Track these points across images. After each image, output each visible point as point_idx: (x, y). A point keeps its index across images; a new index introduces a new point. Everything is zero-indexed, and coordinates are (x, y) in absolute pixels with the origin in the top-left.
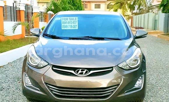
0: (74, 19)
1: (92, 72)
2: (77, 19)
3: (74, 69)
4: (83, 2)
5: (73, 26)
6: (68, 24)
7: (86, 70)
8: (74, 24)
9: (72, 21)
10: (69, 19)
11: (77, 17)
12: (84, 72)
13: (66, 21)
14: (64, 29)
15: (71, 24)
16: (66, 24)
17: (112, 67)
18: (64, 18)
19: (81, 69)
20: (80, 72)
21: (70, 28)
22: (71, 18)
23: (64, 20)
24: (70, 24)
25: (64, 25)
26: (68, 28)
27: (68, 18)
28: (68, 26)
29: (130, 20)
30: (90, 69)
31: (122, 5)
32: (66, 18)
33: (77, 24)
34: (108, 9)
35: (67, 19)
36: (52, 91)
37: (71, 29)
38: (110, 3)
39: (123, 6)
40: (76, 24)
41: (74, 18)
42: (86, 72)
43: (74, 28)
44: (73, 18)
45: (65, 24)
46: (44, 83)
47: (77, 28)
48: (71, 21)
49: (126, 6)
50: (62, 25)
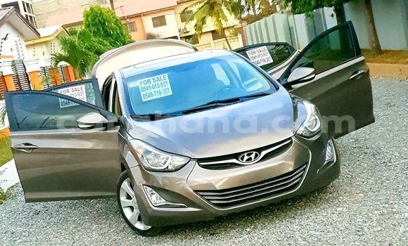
0: (162, 78)
1: (264, 153)
2: (167, 78)
3: (236, 156)
4: (124, 18)
5: (162, 91)
6: (152, 91)
7: (254, 153)
8: (164, 88)
9: (159, 82)
10: (152, 81)
11: (166, 75)
12: (253, 156)
13: (148, 85)
14: (146, 100)
15: (158, 89)
16: (149, 91)
17: (290, 138)
18: (143, 80)
19: (246, 154)
20: (246, 158)
21: (157, 97)
22: (156, 77)
23: (143, 84)
24: (156, 90)
25: (144, 93)
26: (154, 97)
27: (151, 78)
28: (154, 93)
29: (240, 36)
30: (259, 150)
31: (213, 8)
32: (146, 79)
33: (169, 86)
34: (184, 23)
35: (149, 81)
36: (208, 200)
37: (160, 96)
38: (186, 8)
39: (216, 9)
40: (166, 87)
41: (162, 76)
42: (256, 156)
43: (166, 95)
44: (159, 76)
45: (147, 92)
46: (192, 191)
47: (171, 93)
48: (156, 83)
49: (223, 7)
50: (142, 93)
